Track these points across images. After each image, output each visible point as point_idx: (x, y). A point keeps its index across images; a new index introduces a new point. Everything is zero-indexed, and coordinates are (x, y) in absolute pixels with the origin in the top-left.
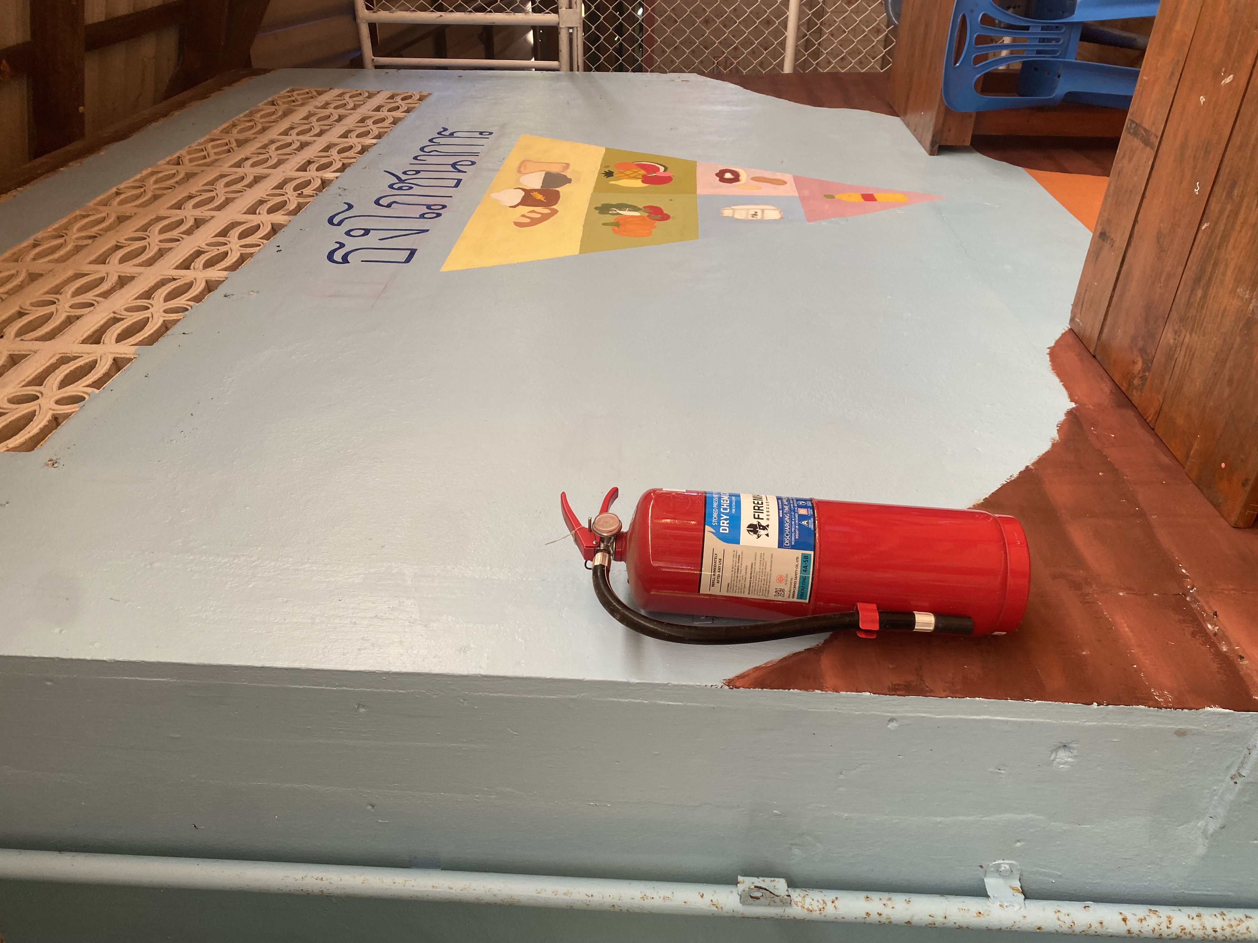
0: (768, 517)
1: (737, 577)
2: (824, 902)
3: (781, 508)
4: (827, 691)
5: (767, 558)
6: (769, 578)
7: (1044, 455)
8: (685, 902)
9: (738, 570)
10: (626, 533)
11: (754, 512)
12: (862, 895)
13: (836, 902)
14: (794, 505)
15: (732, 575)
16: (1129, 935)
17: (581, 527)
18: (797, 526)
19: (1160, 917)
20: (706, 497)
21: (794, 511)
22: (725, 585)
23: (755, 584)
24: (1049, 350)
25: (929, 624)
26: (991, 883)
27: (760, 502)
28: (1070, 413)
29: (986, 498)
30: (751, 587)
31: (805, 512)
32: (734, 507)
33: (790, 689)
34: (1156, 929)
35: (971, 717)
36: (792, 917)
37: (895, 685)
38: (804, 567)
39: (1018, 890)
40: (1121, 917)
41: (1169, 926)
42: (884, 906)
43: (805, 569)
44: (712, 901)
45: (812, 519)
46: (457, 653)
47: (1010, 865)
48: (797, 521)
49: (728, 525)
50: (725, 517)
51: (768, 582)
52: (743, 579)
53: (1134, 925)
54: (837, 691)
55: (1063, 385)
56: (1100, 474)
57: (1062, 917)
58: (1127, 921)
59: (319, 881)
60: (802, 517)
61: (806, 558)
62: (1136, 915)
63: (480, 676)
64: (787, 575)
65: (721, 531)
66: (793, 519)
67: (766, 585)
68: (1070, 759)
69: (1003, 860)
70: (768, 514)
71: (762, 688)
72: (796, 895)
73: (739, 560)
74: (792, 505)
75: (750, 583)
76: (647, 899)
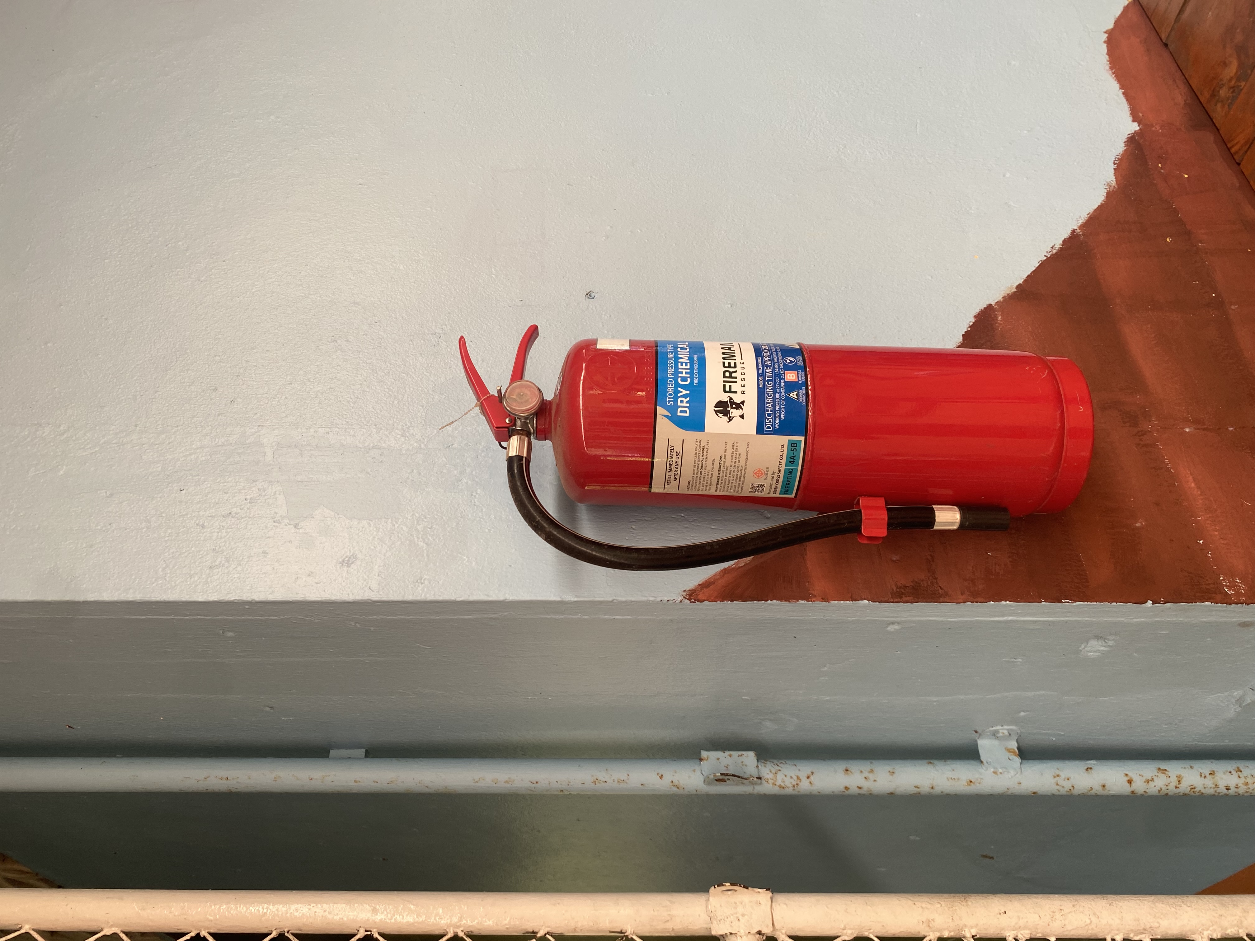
0: (743, 389)
1: (701, 473)
2: (798, 778)
3: (760, 372)
4: (814, 601)
5: (742, 449)
6: (743, 473)
7: (1096, 210)
8: (642, 785)
9: (702, 465)
10: (550, 402)
11: (724, 382)
12: (840, 766)
13: (812, 778)
14: (779, 365)
15: (694, 470)
16: (1133, 795)
17: (488, 395)
18: (783, 401)
19: (1169, 777)
20: (657, 352)
21: (779, 376)
22: (684, 484)
23: (725, 480)
24: (1107, 35)
25: (952, 524)
26: (985, 745)
27: (732, 365)
28: (1132, 141)
29: (1020, 285)
30: (720, 483)
31: (794, 378)
32: (696, 374)
33: (767, 601)
34: (1163, 789)
35: (992, 619)
36: (762, 793)
37: (901, 588)
38: (790, 458)
39: (1014, 752)
40: (1127, 778)
41: (1178, 786)
42: (865, 780)
43: (792, 460)
44: (672, 782)
45: (804, 388)
46: (338, 568)
47: (1008, 730)
48: (783, 393)
49: (688, 405)
50: (685, 392)
51: (742, 477)
52: (708, 475)
53: (1139, 786)
54: (826, 599)
55: (1123, 93)
56: (1168, 240)
57: (1061, 781)
58: (1132, 783)
59: (224, 781)
60: (791, 387)
61: (793, 445)
62: (1142, 776)
63: (369, 601)
64: (768, 468)
65: (679, 414)
66: (778, 391)
67: (740, 480)
68: (1102, 648)
69: (1002, 726)
70: (743, 383)
71: (732, 601)
72: (767, 771)
73: (703, 452)
74: (776, 367)
75: (718, 480)
76: (599, 783)
